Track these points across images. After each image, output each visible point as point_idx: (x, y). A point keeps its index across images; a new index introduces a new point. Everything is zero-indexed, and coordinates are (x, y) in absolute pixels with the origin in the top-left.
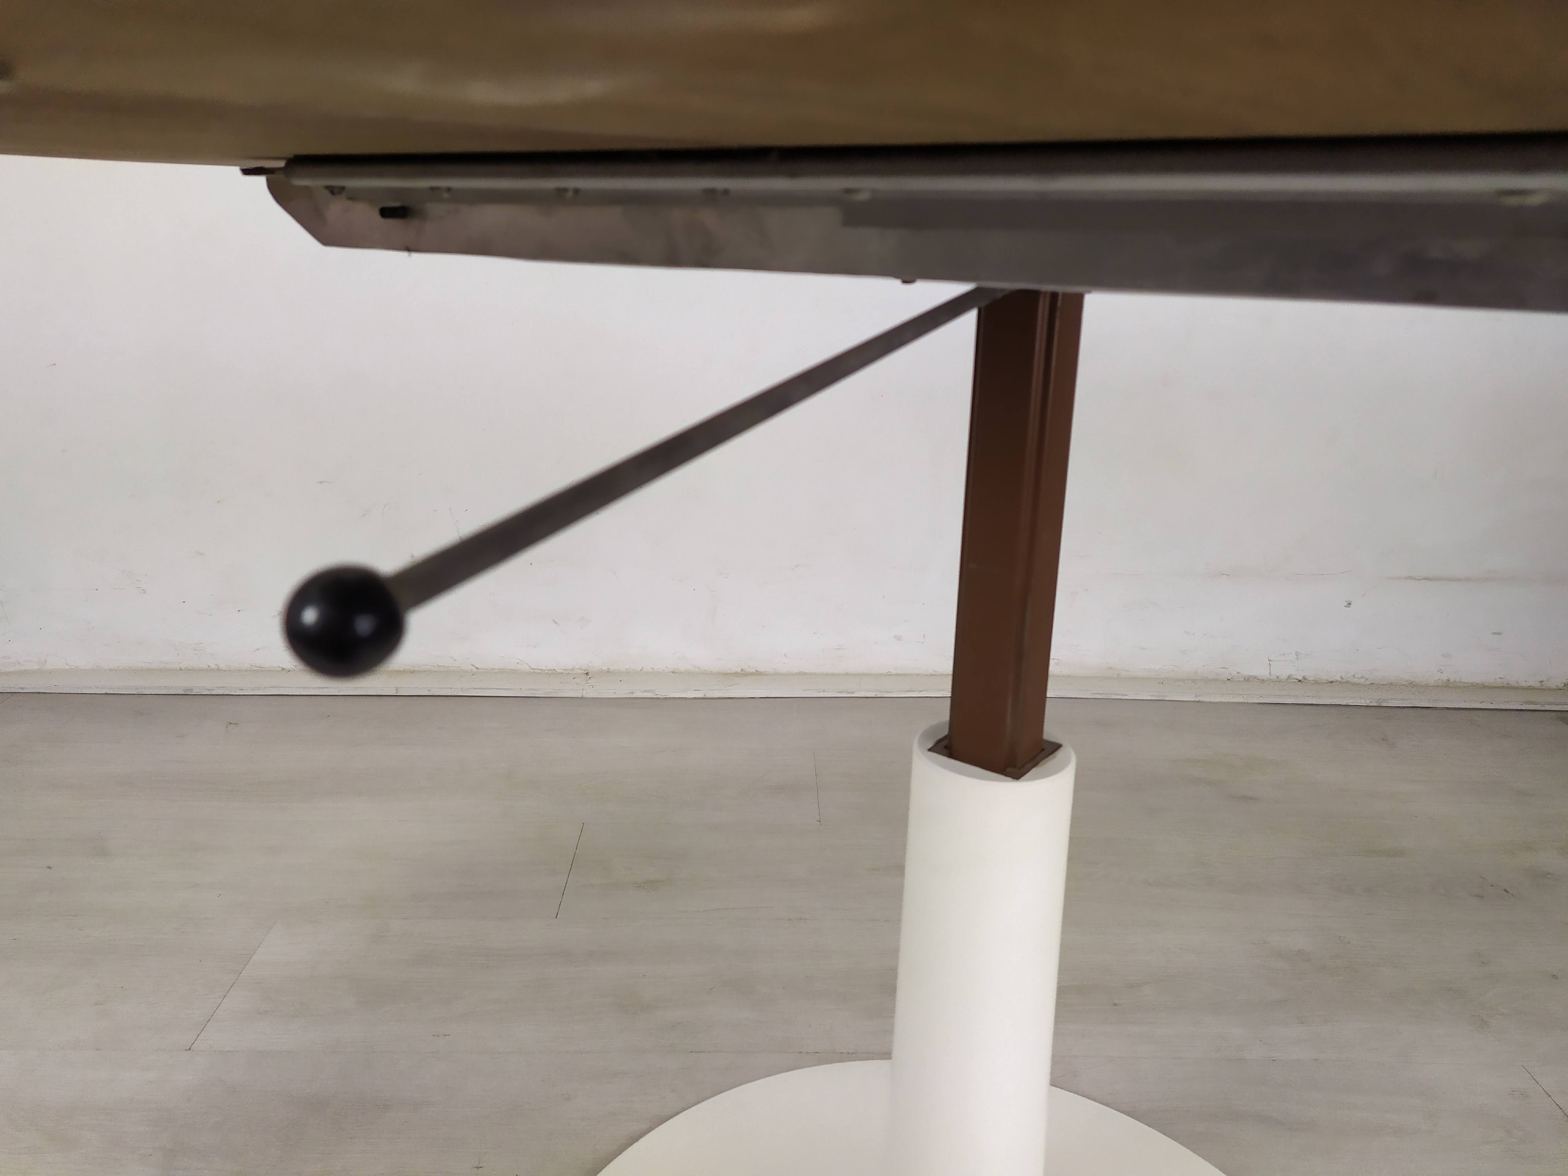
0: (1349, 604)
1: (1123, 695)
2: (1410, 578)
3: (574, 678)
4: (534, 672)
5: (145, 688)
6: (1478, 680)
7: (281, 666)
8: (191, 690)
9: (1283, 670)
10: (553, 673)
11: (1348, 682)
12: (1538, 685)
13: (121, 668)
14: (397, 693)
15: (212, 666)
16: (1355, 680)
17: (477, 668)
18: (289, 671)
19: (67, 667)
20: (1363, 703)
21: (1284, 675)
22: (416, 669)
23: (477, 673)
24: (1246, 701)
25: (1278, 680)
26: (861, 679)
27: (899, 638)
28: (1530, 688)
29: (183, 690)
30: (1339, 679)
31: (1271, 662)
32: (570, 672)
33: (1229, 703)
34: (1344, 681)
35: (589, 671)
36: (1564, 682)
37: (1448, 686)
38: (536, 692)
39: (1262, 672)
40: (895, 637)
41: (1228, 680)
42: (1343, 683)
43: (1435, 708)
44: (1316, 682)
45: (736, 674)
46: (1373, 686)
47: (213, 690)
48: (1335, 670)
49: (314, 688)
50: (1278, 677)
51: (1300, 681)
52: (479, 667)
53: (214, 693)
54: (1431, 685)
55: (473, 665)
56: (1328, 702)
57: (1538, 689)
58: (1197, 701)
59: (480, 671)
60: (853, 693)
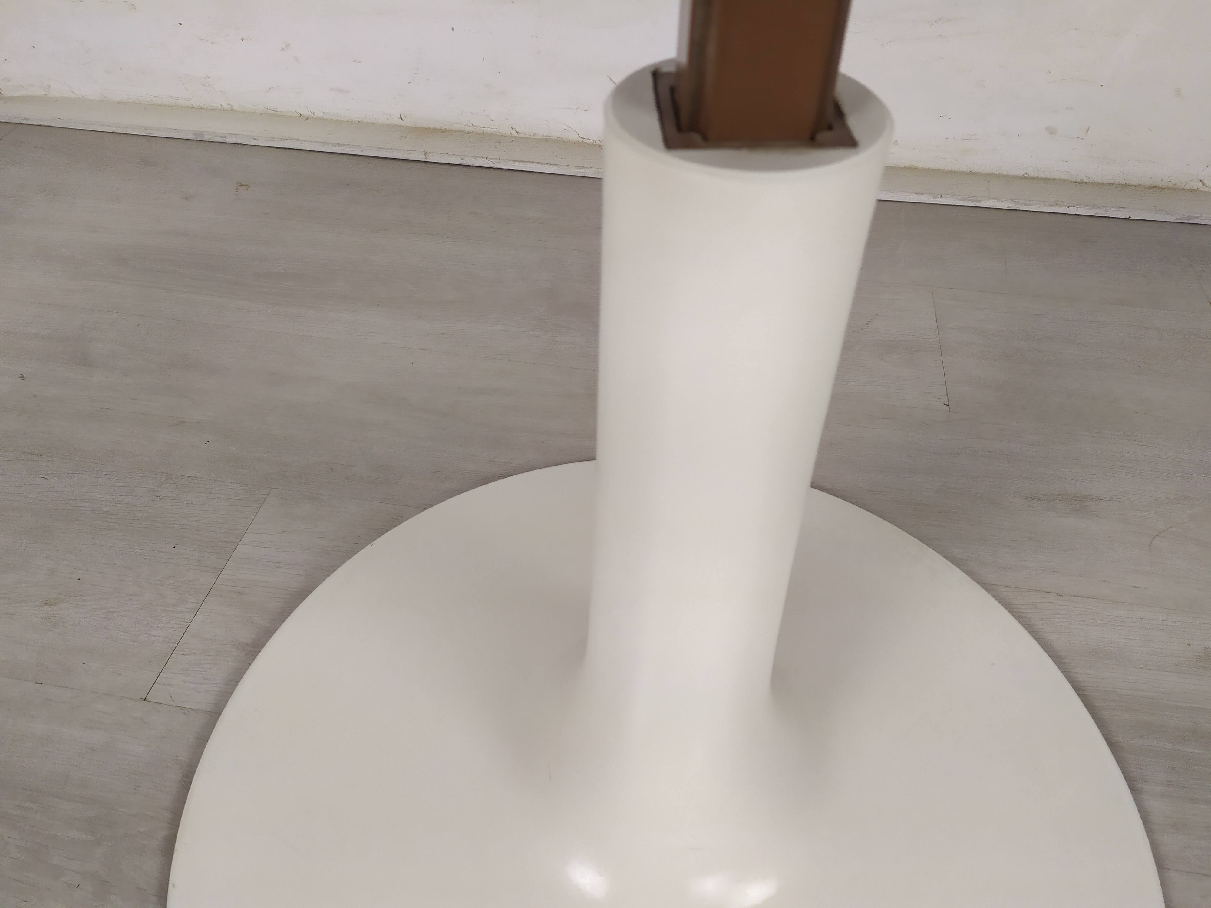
7: (298, 111)
13: (130, 101)
14: (426, 158)
15: (225, 106)
18: (307, 118)
19: (71, 96)
22: (448, 127)
26: (991, 181)
29: (195, 135)
38: (586, 171)
47: (226, 137)
49: (334, 145)
52: (520, 131)
53: (225, 142)
59: (522, 135)
60: (980, 201)
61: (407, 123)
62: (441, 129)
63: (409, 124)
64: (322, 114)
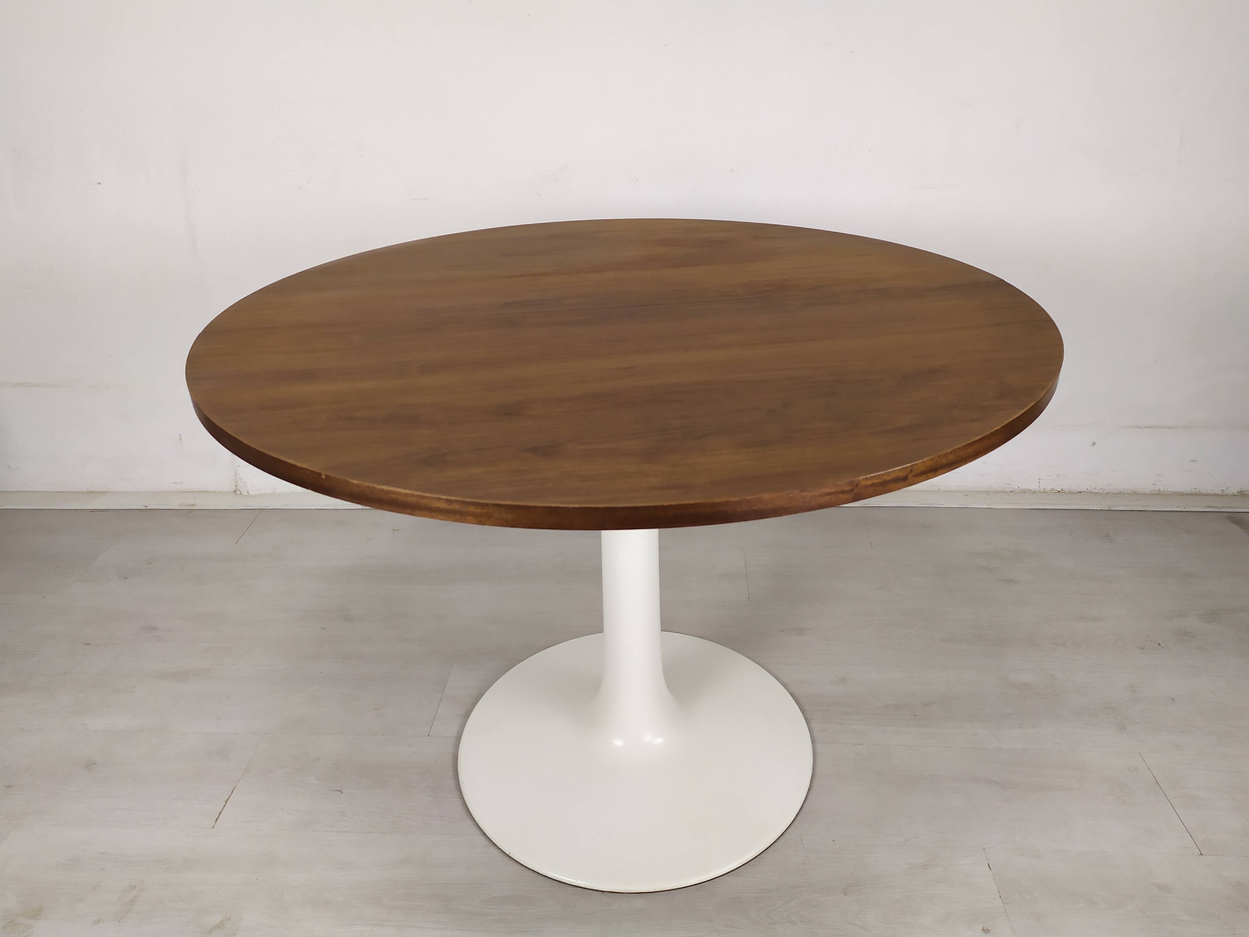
0: (1095, 444)
1: (940, 504)
2: (1136, 427)
6: (1180, 489)
9: (1047, 485)
11: (1091, 492)
12: (1220, 493)
16: (1096, 491)
19: (289, 491)
20: (1098, 508)
21: (1048, 489)
24: (1021, 507)
25: (1045, 492)
28: (1215, 495)
30: (1086, 490)
31: (1040, 481)
33: (1010, 509)
34: (1088, 491)
36: (1238, 490)
37: (1159, 494)
39: (1034, 487)
41: (1011, 492)
42: (1088, 493)
43: (1146, 511)
44: (1071, 493)
46: (1109, 495)
48: (1084, 485)
50: (1044, 490)
51: (1059, 492)
54: (1147, 494)
56: (1075, 507)
57: (1220, 496)
58: (989, 508)
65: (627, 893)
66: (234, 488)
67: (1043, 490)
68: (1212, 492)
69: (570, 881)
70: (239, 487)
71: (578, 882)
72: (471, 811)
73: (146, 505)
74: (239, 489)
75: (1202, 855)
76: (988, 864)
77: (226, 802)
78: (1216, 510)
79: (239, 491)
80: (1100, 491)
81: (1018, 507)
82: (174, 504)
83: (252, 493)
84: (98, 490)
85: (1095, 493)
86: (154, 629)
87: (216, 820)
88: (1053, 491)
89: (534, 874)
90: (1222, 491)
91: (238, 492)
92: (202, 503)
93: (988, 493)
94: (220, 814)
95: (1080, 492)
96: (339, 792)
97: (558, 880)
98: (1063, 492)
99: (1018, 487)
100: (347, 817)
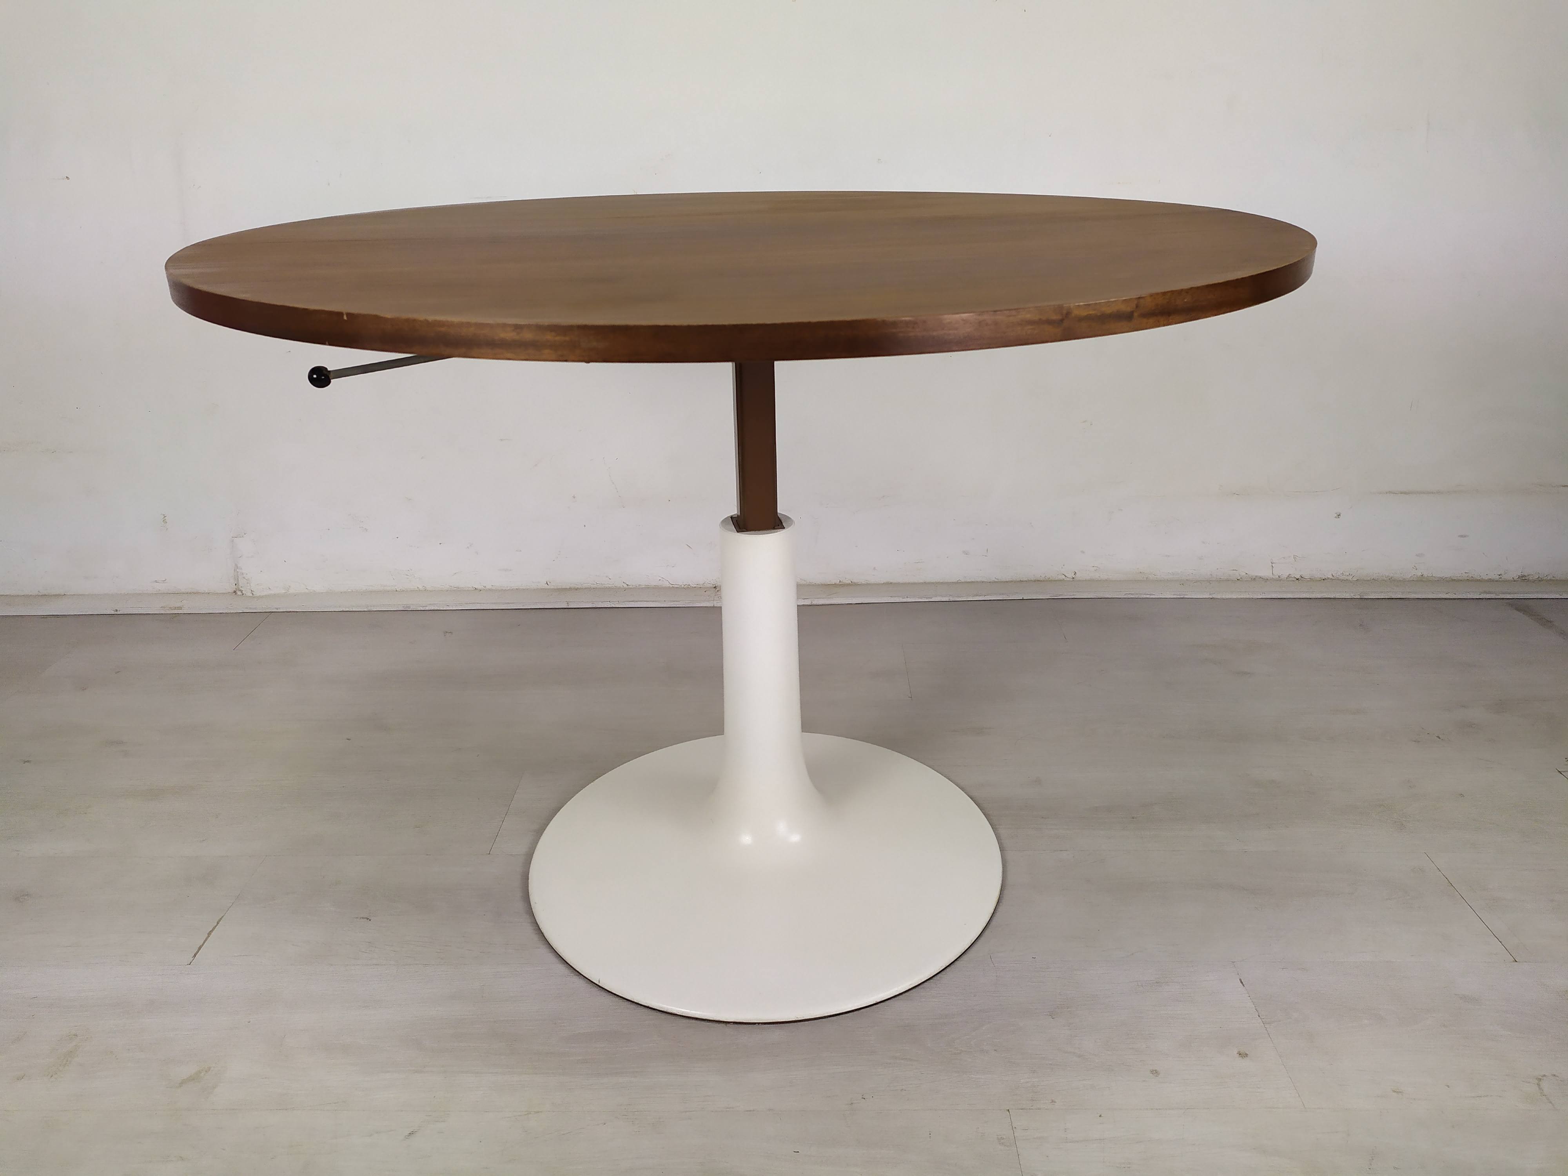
0: (1339, 515)
1: (1151, 595)
2: (1390, 492)
3: (705, 592)
4: (673, 587)
5: (374, 606)
6: (1447, 574)
7: (473, 586)
8: (409, 607)
9: (1283, 571)
10: (688, 589)
11: (1338, 579)
12: (1497, 578)
15: (420, 587)
16: (1344, 578)
17: (627, 585)
18: (481, 590)
19: (307, 591)
20: (1347, 596)
21: (1285, 574)
23: (627, 589)
24: (1252, 597)
25: (1279, 579)
26: (937, 587)
27: (966, 553)
28: (1490, 581)
30: (1331, 577)
31: (1273, 565)
32: (701, 586)
33: (1238, 599)
35: (717, 585)
36: (1519, 574)
37: (1422, 580)
38: (677, 603)
39: (1266, 573)
40: (964, 552)
41: (1238, 580)
42: (1333, 579)
43: (1408, 599)
44: (1311, 580)
45: (835, 585)
46: (1360, 581)
48: (1328, 570)
49: (503, 604)
50: (1279, 577)
51: (1297, 579)
52: (629, 584)
53: (427, 609)
54: (1407, 580)
55: (624, 583)
56: (1321, 596)
57: (1497, 581)
58: (1211, 598)
59: (630, 587)
60: (931, 598)
61: (551, 586)
62: (574, 588)
63: (552, 587)
64: (491, 587)
65: (759, 1023)
66: (234, 588)
67: (1277, 577)
68: (1486, 578)
69: (683, 1012)
70: (241, 584)
71: (692, 1012)
72: (546, 935)
73: (117, 609)
74: (241, 589)
75: (1516, 961)
76: (1240, 980)
77: (209, 934)
78: (1493, 596)
79: (240, 590)
80: (1347, 578)
81: (1248, 596)
82: (155, 607)
83: (257, 594)
84: (54, 592)
85: (1342, 580)
86: (120, 743)
87: (195, 955)
88: (1291, 579)
89: (633, 1006)
90: (1499, 575)
91: (239, 593)
92: (189, 606)
93: (1209, 581)
94: (200, 948)
95: (1324, 580)
96: (365, 920)
97: (665, 1010)
98: (1302, 579)
99: (1246, 574)
100: (375, 947)
